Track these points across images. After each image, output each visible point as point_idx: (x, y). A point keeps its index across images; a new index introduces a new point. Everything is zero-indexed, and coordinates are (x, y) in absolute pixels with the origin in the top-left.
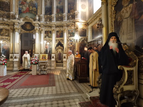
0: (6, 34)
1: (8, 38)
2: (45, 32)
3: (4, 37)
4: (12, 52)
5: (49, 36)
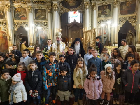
0: (43, 17)
1: (45, 23)
3: (40, 21)
5: (107, 14)
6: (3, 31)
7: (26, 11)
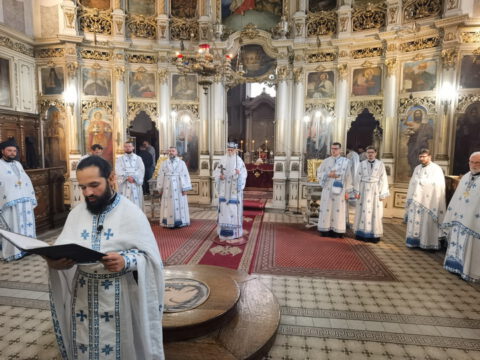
1: (193, 105)
2: (311, 75)
4: (205, 150)
5: (326, 90)
6: (104, 120)
7: (153, 78)
